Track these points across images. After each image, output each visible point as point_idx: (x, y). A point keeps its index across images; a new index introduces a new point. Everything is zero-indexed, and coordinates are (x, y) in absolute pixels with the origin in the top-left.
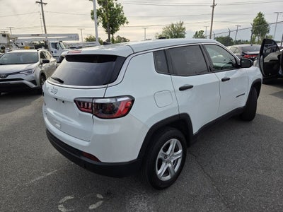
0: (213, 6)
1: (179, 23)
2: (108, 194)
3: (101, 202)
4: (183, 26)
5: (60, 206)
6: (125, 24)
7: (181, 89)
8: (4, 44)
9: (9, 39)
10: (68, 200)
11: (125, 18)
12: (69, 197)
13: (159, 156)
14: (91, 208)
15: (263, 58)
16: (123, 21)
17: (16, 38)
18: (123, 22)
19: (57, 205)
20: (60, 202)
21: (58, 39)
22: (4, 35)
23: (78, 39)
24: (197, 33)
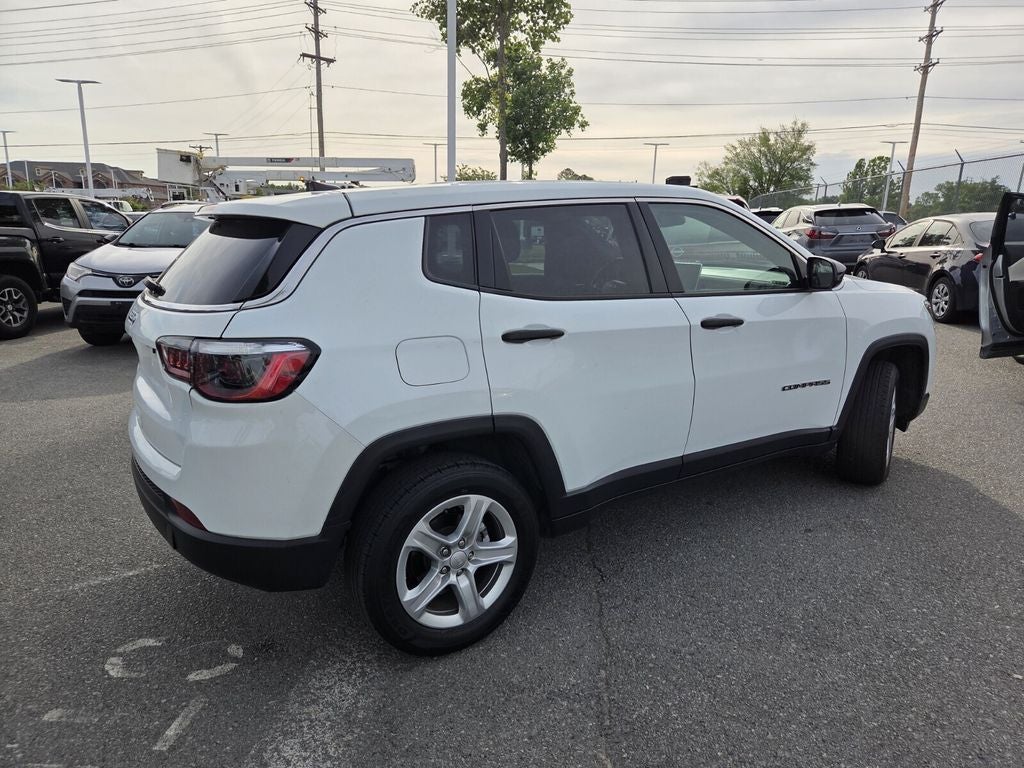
0: (925, 69)
1: (789, 126)
2: (263, 649)
3: (232, 665)
4: (806, 140)
5: (114, 660)
6: (576, 131)
7: (509, 338)
8: (183, 186)
9: (199, 168)
10: (145, 649)
11: (577, 111)
12: (151, 642)
13: (412, 541)
14: (192, 677)
15: (1007, 263)
16: (568, 117)
17: (221, 166)
18: (568, 123)
19: (106, 656)
20: (120, 650)
21: (347, 175)
22: (186, 158)
23: (412, 177)
24: (860, 165)
